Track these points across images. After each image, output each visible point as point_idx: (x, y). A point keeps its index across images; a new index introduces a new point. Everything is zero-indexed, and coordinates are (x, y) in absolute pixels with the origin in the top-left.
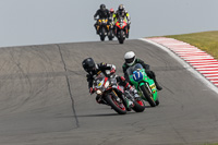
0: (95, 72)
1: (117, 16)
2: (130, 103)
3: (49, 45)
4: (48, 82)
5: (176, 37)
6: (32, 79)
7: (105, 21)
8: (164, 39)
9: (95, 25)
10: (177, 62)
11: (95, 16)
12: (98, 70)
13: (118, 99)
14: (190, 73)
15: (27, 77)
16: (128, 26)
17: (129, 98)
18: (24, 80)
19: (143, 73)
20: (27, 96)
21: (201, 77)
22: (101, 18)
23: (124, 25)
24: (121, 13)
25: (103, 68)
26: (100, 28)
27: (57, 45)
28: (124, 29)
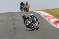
1: (26, 5)
3: (8, 13)
4: (8, 23)
5: (42, 10)
6: (4, 22)
7: (23, 6)
10: (43, 17)
13: (32, 26)
14: (46, 20)
15: (2, 21)
16: (29, 7)
17: (35, 26)
18: (1, 22)
20: (2, 26)
21: (49, 21)
24: (27, 4)
25: (28, 18)
27: (10, 13)
28: (28, 8)
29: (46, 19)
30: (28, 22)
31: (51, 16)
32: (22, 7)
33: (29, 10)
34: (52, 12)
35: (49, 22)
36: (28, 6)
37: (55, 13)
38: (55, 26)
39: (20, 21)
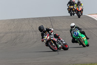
0: (45, 32)
1: (77, 5)
2: (60, 46)
7: (72, 7)
11: (68, 5)
12: (46, 31)
13: (54, 44)
16: (82, 10)
17: (60, 44)
19: (79, 32)
23: (80, 9)
24: (79, 4)
25: (48, 30)
26: (70, 10)
27: (49, 17)
28: (80, 11)
30: (46, 37)
32: (71, 9)
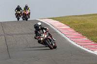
5: (53, 19)
8: (48, 19)
9: (15, 14)
11: (15, 10)
13: (50, 43)
14: (59, 35)
21: (64, 36)
22: (18, 11)
23: (28, 13)
28: (28, 15)
29: (60, 33)
31: (68, 27)
32: (19, 14)
33: (29, 18)
34: (68, 21)
35: (64, 38)
36: (28, 11)
37: (74, 23)
38: (74, 44)
39: (17, 36)
